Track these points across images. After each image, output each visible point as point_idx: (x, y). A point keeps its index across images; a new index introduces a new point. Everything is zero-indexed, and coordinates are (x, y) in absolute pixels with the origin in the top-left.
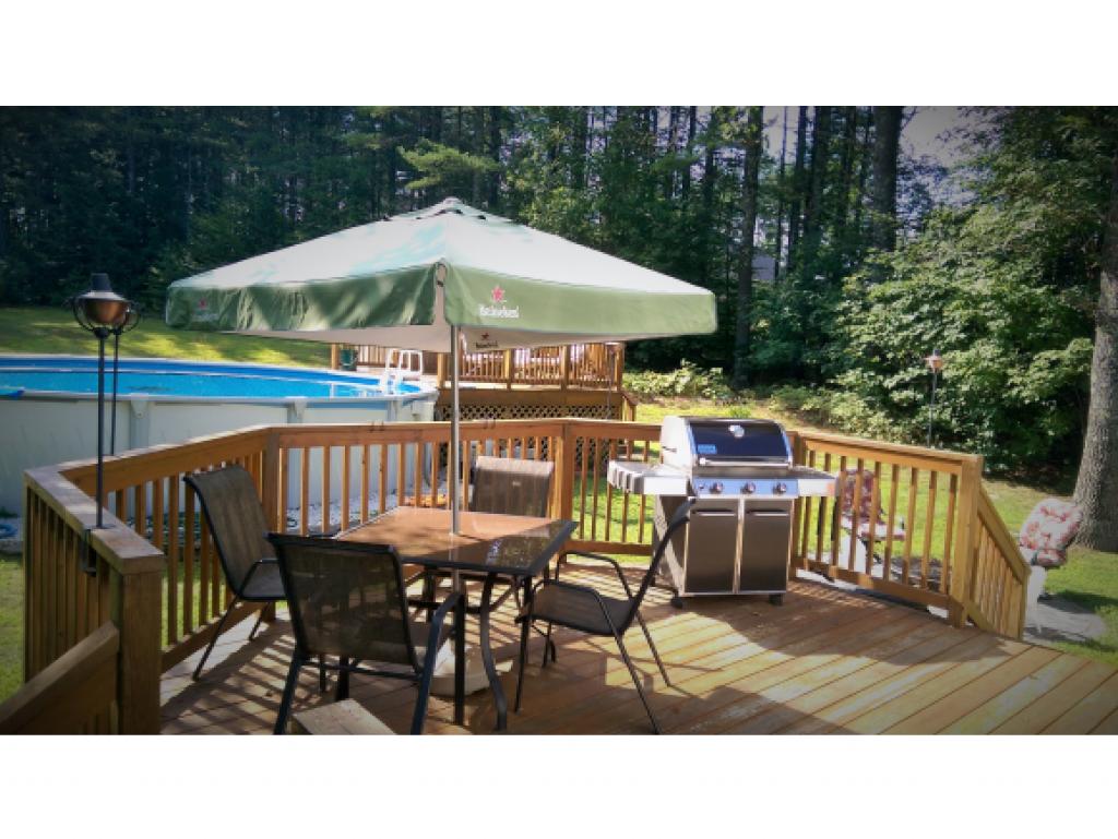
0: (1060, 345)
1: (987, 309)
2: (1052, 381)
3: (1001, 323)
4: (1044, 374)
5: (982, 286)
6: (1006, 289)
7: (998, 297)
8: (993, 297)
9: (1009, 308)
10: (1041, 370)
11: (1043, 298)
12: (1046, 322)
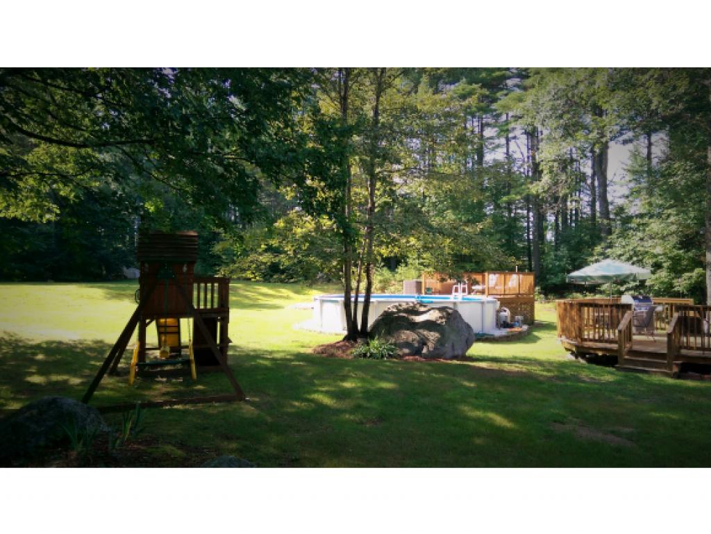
0: (692, 270)
1: (661, 259)
2: (690, 284)
3: (668, 264)
4: (687, 282)
5: (658, 250)
6: (667, 251)
7: (665, 254)
8: (663, 254)
9: (670, 258)
10: (685, 280)
11: (683, 255)
12: (685, 263)
